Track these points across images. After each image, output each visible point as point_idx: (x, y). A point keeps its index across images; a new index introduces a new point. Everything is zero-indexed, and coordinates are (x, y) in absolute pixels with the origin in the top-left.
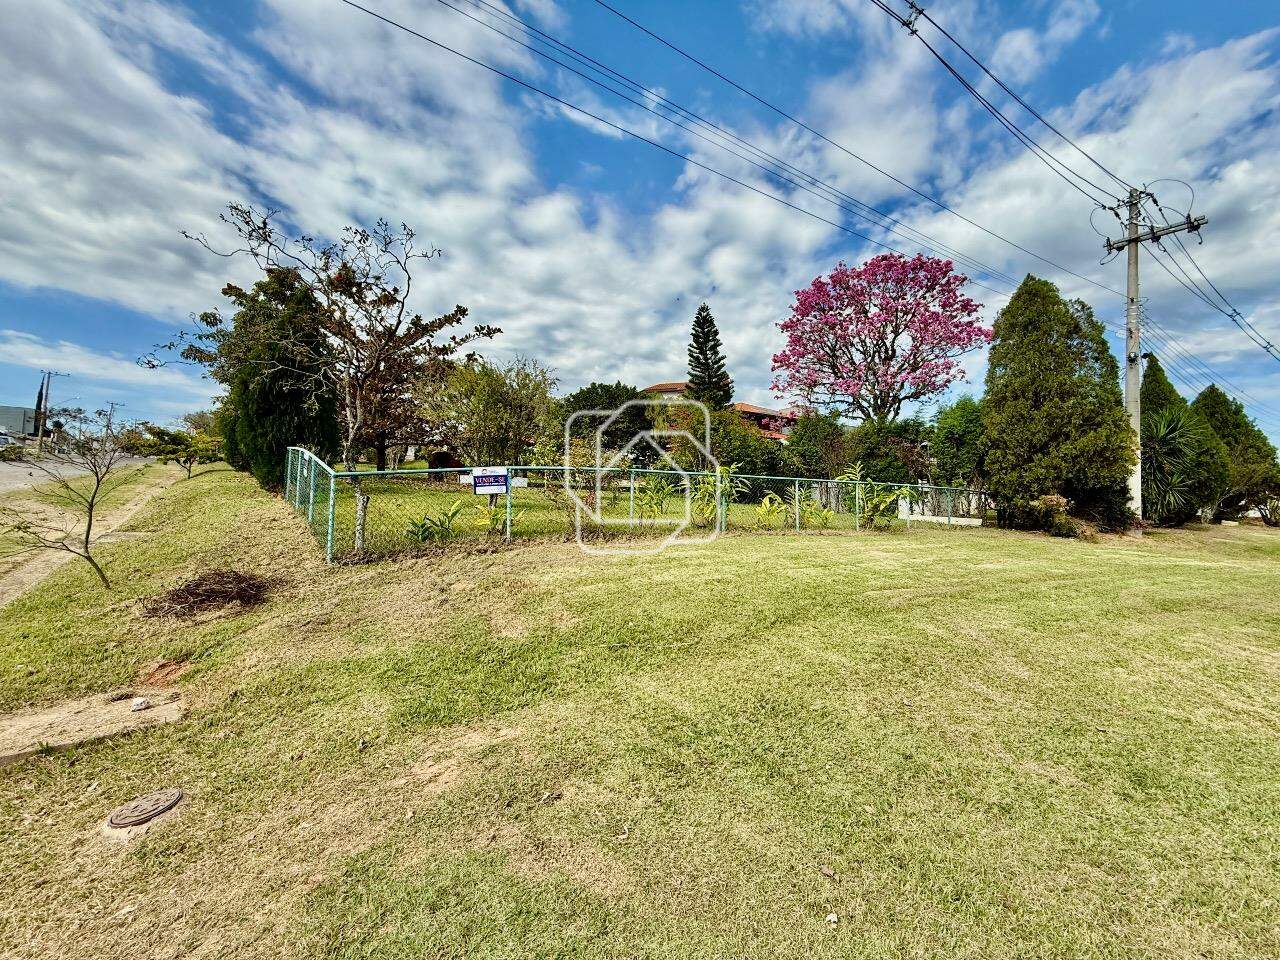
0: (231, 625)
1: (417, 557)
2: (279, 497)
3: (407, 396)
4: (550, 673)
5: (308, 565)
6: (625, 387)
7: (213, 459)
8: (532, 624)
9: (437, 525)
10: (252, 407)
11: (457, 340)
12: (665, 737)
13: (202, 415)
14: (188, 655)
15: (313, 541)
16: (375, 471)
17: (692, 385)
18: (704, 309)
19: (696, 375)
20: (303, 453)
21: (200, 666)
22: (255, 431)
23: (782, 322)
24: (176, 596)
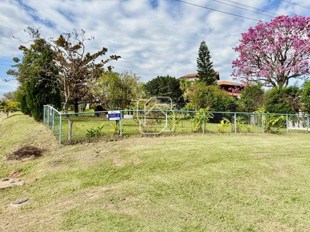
0: (33, 162)
1: (89, 142)
2: (41, 123)
3: (86, 84)
4: (130, 175)
5: (53, 145)
6: (171, 77)
7: (15, 110)
8: (126, 162)
9: (96, 132)
10: (31, 91)
11: (104, 61)
12: (159, 189)
13: (10, 94)
14: (22, 170)
15: (55, 138)
16: (74, 113)
17: (198, 75)
18: (203, 43)
19: (200, 71)
20: (50, 108)
21: (25, 173)
22: (32, 99)
23: (235, 47)
24: (16, 153)
